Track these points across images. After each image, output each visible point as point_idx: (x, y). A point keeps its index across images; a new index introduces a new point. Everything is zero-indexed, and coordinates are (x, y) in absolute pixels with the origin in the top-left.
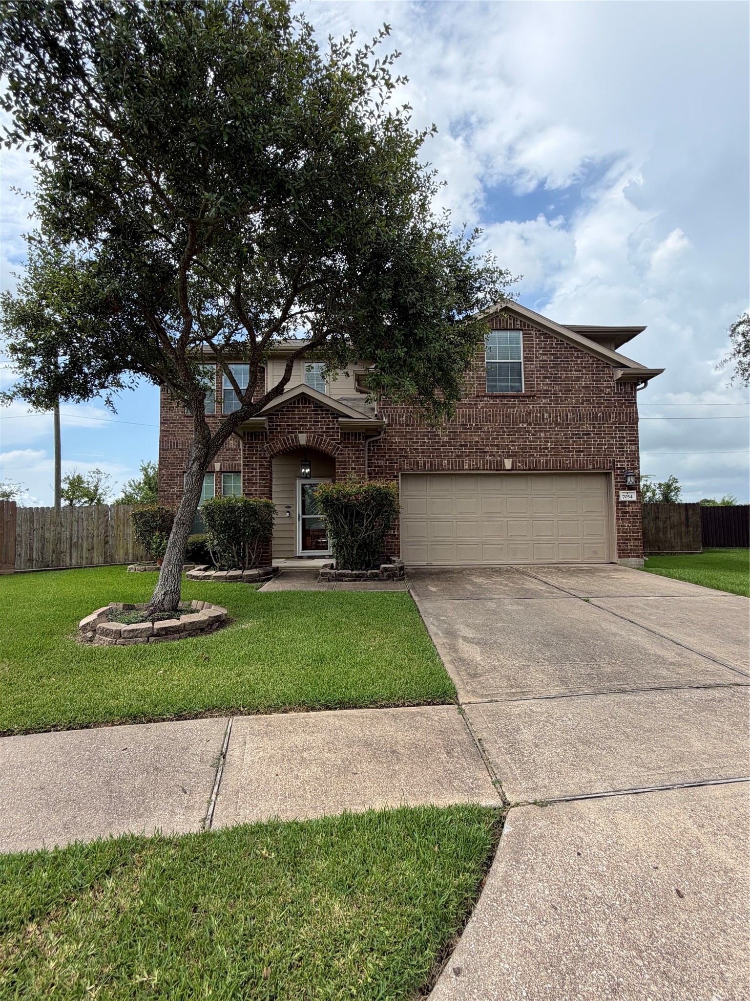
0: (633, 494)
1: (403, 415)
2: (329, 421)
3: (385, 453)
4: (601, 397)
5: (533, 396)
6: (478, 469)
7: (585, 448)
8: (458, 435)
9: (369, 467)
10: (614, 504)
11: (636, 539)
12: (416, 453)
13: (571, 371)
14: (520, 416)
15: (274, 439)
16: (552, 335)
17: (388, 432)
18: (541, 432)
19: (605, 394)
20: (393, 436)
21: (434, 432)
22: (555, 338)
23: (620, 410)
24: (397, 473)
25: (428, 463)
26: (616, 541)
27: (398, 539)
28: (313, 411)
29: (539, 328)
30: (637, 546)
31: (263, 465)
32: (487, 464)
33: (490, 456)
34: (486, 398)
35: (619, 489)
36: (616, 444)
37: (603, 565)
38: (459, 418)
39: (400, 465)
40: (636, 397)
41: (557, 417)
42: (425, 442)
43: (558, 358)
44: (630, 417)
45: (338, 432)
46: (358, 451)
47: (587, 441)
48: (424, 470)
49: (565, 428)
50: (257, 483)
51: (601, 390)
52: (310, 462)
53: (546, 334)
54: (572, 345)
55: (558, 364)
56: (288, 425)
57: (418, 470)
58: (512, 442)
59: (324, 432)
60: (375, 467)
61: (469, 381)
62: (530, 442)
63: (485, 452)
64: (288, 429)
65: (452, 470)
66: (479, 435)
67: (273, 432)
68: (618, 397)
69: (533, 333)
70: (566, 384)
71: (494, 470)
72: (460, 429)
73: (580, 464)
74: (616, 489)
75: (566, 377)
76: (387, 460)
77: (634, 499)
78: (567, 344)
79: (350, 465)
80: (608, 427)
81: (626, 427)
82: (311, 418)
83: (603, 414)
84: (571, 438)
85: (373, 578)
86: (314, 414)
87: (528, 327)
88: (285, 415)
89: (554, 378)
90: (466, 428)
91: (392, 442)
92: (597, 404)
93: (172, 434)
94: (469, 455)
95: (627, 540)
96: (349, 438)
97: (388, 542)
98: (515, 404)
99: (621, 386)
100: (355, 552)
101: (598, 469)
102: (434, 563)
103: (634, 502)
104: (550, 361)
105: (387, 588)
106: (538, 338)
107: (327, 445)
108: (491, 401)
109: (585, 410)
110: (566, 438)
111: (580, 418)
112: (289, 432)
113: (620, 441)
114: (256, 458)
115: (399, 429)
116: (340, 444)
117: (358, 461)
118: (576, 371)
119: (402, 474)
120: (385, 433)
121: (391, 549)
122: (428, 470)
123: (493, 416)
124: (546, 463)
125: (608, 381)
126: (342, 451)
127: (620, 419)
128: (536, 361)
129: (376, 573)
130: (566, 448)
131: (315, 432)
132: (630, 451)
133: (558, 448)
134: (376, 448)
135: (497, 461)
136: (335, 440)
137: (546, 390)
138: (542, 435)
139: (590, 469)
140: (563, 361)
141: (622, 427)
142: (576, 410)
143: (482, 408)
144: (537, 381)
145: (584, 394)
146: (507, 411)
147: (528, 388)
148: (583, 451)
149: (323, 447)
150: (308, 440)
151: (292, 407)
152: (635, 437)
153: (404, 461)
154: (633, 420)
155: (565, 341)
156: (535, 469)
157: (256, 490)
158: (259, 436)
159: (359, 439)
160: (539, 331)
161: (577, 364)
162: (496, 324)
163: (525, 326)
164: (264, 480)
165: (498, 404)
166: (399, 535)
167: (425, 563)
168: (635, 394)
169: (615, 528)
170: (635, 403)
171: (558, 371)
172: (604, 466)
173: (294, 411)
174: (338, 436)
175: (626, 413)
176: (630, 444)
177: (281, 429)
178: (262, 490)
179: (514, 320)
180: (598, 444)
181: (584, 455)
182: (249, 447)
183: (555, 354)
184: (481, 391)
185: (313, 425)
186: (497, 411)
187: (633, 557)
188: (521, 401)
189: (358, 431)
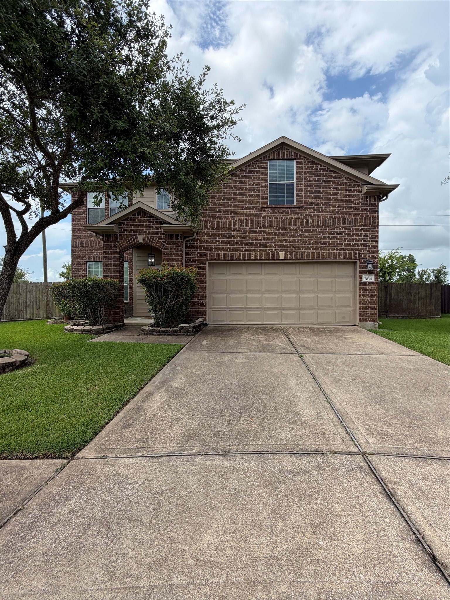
0: (372, 277)
1: (210, 222)
2: (158, 227)
3: (197, 248)
4: (351, 207)
5: (302, 207)
6: (261, 259)
7: (338, 244)
8: (247, 236)
9: (186, 258)
10: (358, 284)
11: (372, 309)
12: (218, 248)
13: (330, 188)
14: (291, 221)
15: (122, 239)
16: (317, 162)
17: (200, 234)
18: (306, 232)
19: (355, 204)
20: (202, 236)
21: (231, 233)
22: (319, 164)
23: (366, 216)
24: (206, 262)
25: (226, 255)
26: (358, 310)
27: (205, 306)
28: (147, 220)
29: (307, 157)
30: (373, 314)
31: (116, 257)
32: (267, 256)
33: (269, 250)
34: (268, 209)
35: (362, 273)
36: (361, 241)
37: (347, 327)
38: (248, 223)
39: (207, 256)
40: (378, 206)
41: (318, 222)
42: (224, 241)
43: (321, 179)
44: (373, 221)
45: (164, 234)
46: (177, 247)
47: (340, 239)
48: (224, 260)
49: (324, 230)
50: (111, 269)
51: (352, 202)
53: (313, 161)
54: (332, 169)
55: (321, 184)
56: (131, 230)
57: (219, 260)
58: (285, 240)
59: (155, 234)
60: (190, 258)
61: (256, 197)
62: (298, 240)
63: (266, 247)
64: (131, 232)
65: (243, 260)
66: (262, 235)
67: (121, 235)
68: (364, 206)
69: (303, 161)
70: (326, 198)
71: (272, 260)
72: (248, 231)
73: (334, 255)
74: (360, 273)
75: (326, 193)
76: (198, 253)
77: (373, 280)
78: (328, 168)
79: (171, 256)
80: (356, 229)
81: (369, 229)
82: (146, 225)
83: (352, 219)
84: (328, 237)
85: (174, 333)
86: (148, 222)
87: (300, 156)
88: (129, 223)
89: (317, 193)
90: (253, 231)
91: (202, 241)
92: (348, 212)
93: (79, 237)
94: (255, 250)
95: (366, 309)
96: (171, 238)
97: (199, 308)
98: (288, 213)
99: (367, 198)
101: (347, 259)
102: (231, 323)
103: (372, 283)
104: (315, 181)
105: (172, 341)
106: (306, 165)
107: (156, 242)
108: (271, 211)
109: (339, 217)
110: (325, 237)
111: (335, 222)
112: (132, 235)
113: (364, 239)
114: (111, 252)
115: (207, 232)
116: (165, 242)
117: (177, 254)
118: (334, 188)
119: (209, 263)
120: (197, 234)
121: (200, 313)
122: (226, 260)
123: (272, 222)
124: (309, 255)
125: (358, 195)
126: (166, 247)
127: (365, 223)
128: (305, 182)
129: (176, 330)
130: (324, 244)
131: (149, 234)
132: (372, 246)
133: (318, 244)
134: (191, 245)
135: (274, 254)
136: (162, 239)
137: (311, 203)
138: (307, 235)
139: (341, 259)
140: (324, 181)
141: (367, 229)
142: (332, 217)
143: (264, 216)
144: (305, 196)
145: (339, 205)
146: (282, 218)
147: (298, 201)
148: (336, 246)
149: (154, 244)
150: (144, 240)
151: (133, 218)
152: (376, 236)
153: (210, 254)
154: (375, 223)
155: (327, 166)
156: (301, 259)
157: (111, 273)
158: (113, 237)
159: (178, 239)
160: (308, 159)
161: (334, 183)
162: (277, 155)
163: (297, 156)
164: (116, 266)
165: (276, 213)
166: (206, 304)
167: (225, 323)
168: (378, 204)
169: (358, 301)
170: (378, 211)
171: (320, 188)
172: (351, 257)
173: (135, 220)
174: (164, 237)
175: (370, 218)
176: (372, 241)
177: (127, 232)
178: (114, 273)
179: (289, 152)
180: (348, 241)
181: (337, 249)
182: (106, 245)
183: (319, 176)
184: (264, 204)
185: (148, 230)
186: (275, 218)
187: (370, 321)
188: (292, 211)
189: (177, 234)
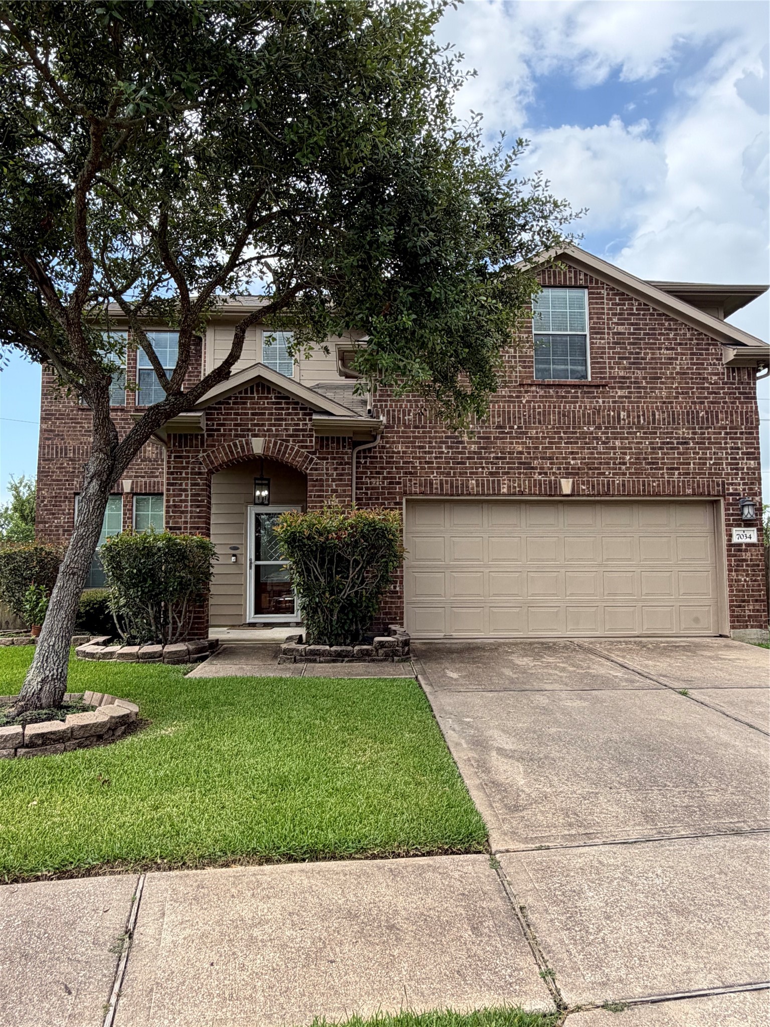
0: (751, 533)
1: (410, 411)
2: (299, 419)
3: (382, 468)
4: (703, 388)
5: (604, 386)
6: (522, 493)
7: (681, 464)
8: (492, 443)
9: (357, 488)
10: (725, 548)
11: (757, 601)
12: (429, 468)
13: (660, 349)
14: (584, 415)
15: (214, 446)
16: (631, 295)
17: (387, 437)
18: (616, 438)
19: (711, 384)
20: (394, 442)
21: (456, 437)
22: (636, 300)
23: (733, 408)
24: (401, 499)
25: (447, 483)
26: (727, 604)
27: (400, 597)
28: (273, 403)
29: (612, 285)
30: (758, 611)
31: (198, 484)
32: (535, 486)
33: (540, 474)
34: (534, 388)
35: (731, 525)
36: (727, 459)
37: (708, 640)
38: (494, 417)
39: (405, 486)
40: (755, 388)
41: (639, 417)
42: (442, 452)
43: (640, 329)
44: (747, 419)
45: (311, 436)
46: (341, 464)
47: (683, 454)
48: (442, 495)
49: (651, 433)
50: (187, 512)
51: (704, 379)
52: (269, 480)
53: (623, 294)
54: (662, 311)
55: (641, 339)
56: (236, 425)
57: (431, 494)
58: (572, 453)
59: (291, 436)
60: (367, 489)
61: (508, 362)
62: (600, 453)
63: (533, 468)
64: (236, 430)
65: (483, 494)
66: (523, 443)
67: (212, 436)
68: (729, 388)
69: (604, 292)
70: (653, 368)
71: (546, 495)
72: (494, 433)
73: (674, 487)
74: (727, 525)
75: (652, 359)
76: (384, 478)
77: (754, 540)
78: (654, 309)
79: (328, 486)
80: (715, 433)
81: (742, 433)
82: (271, 414)
83: (707, 413)
84: (661, 448)
85: (363, 656)
86: (276, 409)
87: (597, 283)
88: (232, 409)
89: (635, 358)
90: (503, 433)
91: (394, 452)
92: (698, 398)
93: (58, 435)
94: (508, 473)
95: (744, 601)
96: (327, 445)
97: (386, 603)
98: (577, 397)
99: (733, 372)
100: (335, 617)
101: (701, 495)
102: (455, 635)
103: (753, 545)
104: (630, 334)
105: (383, 673)
106: (611, 299)
107: (294, 453)
108: (542, 393)
109: (681, 408)
110: (653, 448)
111: (674, 418)
112: (236, 436)
113: (732, 453)
114: (187, 473)
115: (403, 432)
116: (314, 453)
117: (341, 480)
118: (667, 349)
119: (407, 501)
120: (382, 438)
121: (390, 613)
122: (447, 495)
123: (544, 415)
124: (624, 485)
125: (714, 364)
126: (317, 464)
127: (732, 422)
128: (608, 334)
129: (367, 650)
130: (653, 463)
131: (277, 436)
132: (748, 468)
133: (641, 463)
134: (368, 460)
135: (550, 482)
136: (306, 447)
137: (624, 378)
138: (618, 443)
139: (688, 495)
140: (648, 334)
141: (736, 433)
142: (667, 408)
143: (527, 402)
144: (610, 363)
145: (679, 383)
146: (565, 407)
147: (597, 373)
148: (678, 469)
149: (288, 458)
150: (267, 448)
151: (241, 398)
152: (755, 448)
153: (410, 480)
154: (752, 423)
155: (651, 305)
156: (607, 495)
157: (186, 522)
158: (191, 440)
159: (344, 447)
160: (613, 289)
161: (668, 339)
162: (549, 278)
163: (591, 282)
164: (198, 506)
165: (552, 397)
166: (402, 592)
167: (441, 635)
168: (755, 384)
169: (726, 583)
170: (755, 398)
171: (641, 348)
172: (709, 491)
173: (245, 403)
174: (311, 441)
175: (741, 412)
176: (748, 459)
177: (225, 430)
178: (194, 523)
179: (575, 272)
180: (700, 459)
181: (679, 474)
182: (176, 457)
183: (636, 324)
184: (527, 378)
185: (274, 425)
186: (550, 407)
187: (752, 627)
188: (586, 393)
189: (341, 436)
